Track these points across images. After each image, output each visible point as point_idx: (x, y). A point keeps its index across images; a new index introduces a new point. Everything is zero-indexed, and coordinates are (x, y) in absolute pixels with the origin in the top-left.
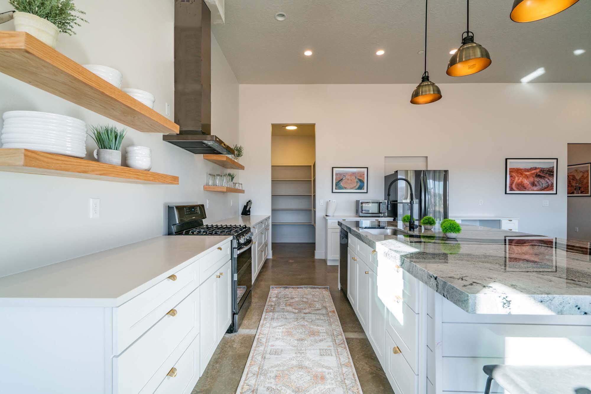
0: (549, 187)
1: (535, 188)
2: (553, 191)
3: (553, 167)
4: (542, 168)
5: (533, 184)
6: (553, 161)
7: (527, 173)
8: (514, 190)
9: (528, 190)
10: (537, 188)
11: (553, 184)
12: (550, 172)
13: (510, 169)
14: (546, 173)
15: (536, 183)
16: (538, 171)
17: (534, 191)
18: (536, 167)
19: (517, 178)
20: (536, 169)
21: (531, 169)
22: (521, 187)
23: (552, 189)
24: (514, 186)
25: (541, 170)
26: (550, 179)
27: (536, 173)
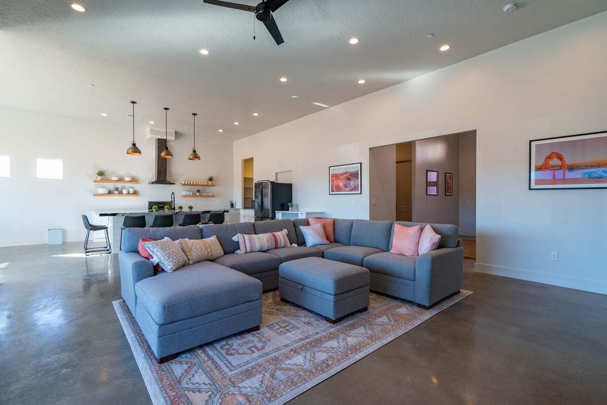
0: (355, 188)
1: (347, 189)
2: (358, 191)
3: (358, 171)
4: (351, 172)
5: (346, 186)
6: (358, 166)
7: (342, 177)
8: (334, 192)
9: (343, 191)
10: (348, 189)
11: (358, 185)
12: (355, 175)
13: (331, 175)
14: (354, 176)
15: (347, 184)
16: (348, 174)
17: (346, 191)
18: (347, 172)
19: (335, 182)
20: (347, 173)
21: (344, 174)
22: (338, 189)
23: (358, 190)
24: (334, 188)
25: (350, 174)
26: (356, 181)
27: (347, 177)
